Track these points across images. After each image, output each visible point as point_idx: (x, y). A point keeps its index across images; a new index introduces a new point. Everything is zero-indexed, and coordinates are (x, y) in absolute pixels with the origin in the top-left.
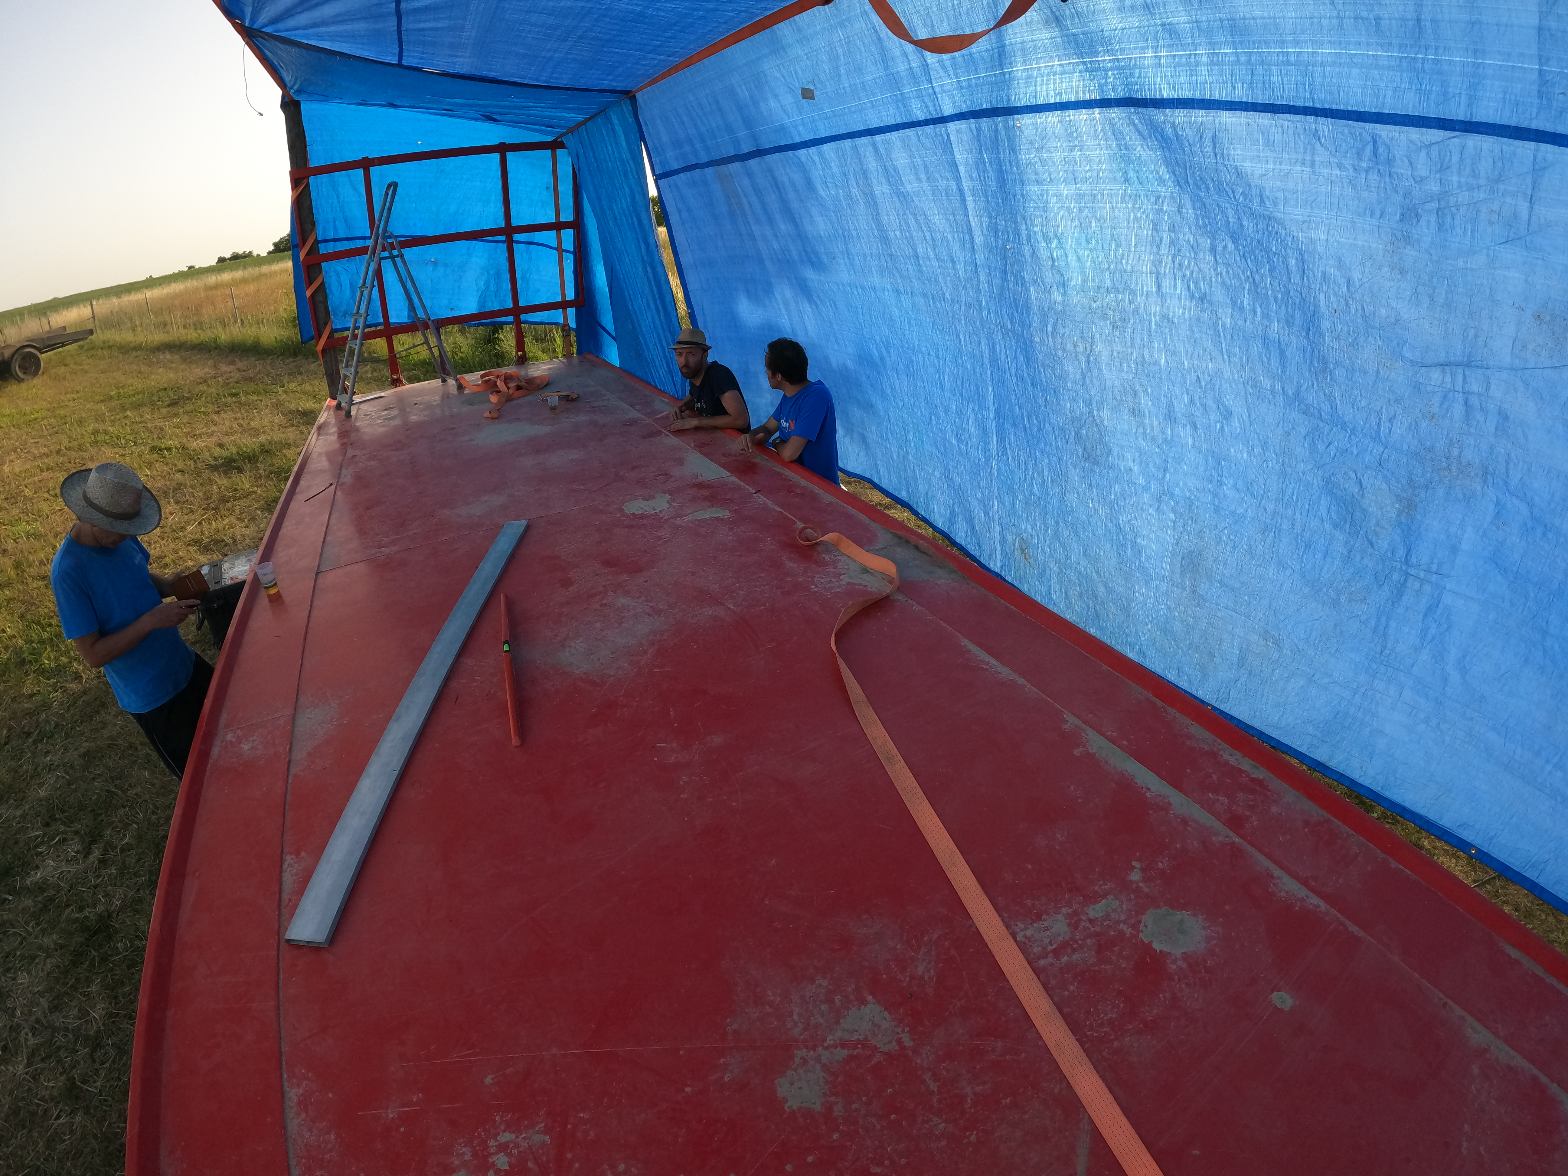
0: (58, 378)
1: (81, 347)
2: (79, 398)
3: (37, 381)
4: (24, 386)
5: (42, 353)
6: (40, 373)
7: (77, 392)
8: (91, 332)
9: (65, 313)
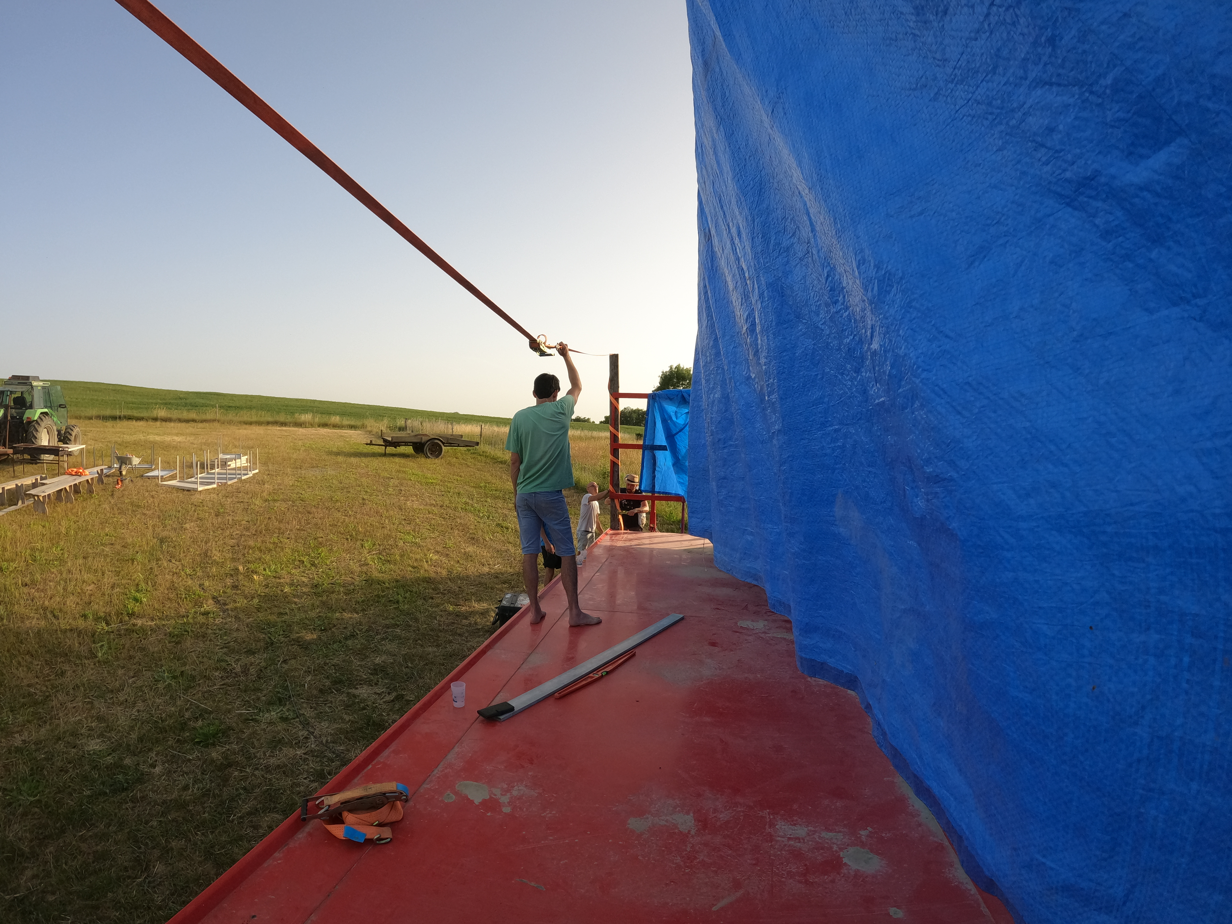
0: (449, 464)
1: (469, 450)
2: (461, 480)
3: (436, 461)
4: (429, 461)
5: (445, 446)
6: (441, 457)
7: (461, 476)
8: (477, 444)
9: (463, 426)
